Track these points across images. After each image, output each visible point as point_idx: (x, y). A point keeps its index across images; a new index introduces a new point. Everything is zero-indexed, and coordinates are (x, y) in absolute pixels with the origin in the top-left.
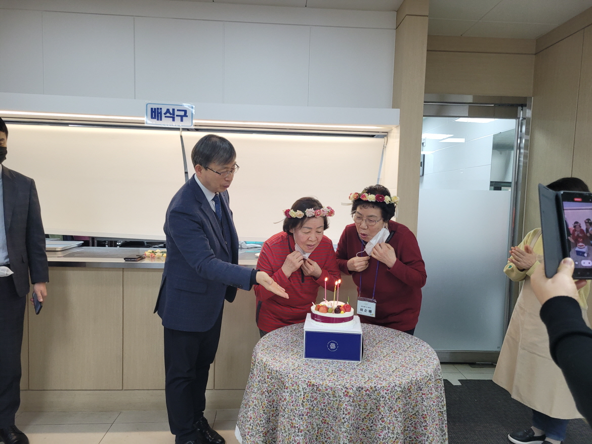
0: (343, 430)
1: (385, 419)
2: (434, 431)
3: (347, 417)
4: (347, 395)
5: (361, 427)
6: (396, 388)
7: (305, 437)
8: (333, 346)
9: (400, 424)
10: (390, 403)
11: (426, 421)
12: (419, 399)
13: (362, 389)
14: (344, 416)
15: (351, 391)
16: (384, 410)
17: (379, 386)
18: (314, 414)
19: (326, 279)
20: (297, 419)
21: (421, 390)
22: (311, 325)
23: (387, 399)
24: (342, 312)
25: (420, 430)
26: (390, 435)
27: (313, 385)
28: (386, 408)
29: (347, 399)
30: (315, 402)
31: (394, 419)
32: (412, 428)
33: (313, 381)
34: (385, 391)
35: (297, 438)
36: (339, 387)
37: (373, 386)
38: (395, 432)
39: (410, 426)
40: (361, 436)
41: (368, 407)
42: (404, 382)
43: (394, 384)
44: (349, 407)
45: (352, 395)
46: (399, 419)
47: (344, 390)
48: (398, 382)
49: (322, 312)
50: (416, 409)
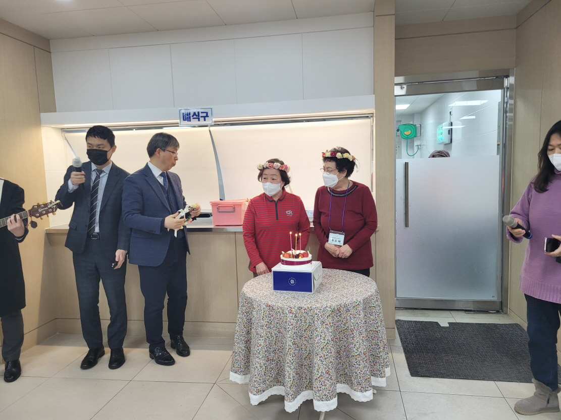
0: (288, 336)
1: (318, 330)
2: (361, 341)
3: (291, 327)
4: (291, 312)
5: (304, 336)
6: (327, 308)
7: (265, 342)
8: (292, 282)
9: (330, 334)
10: (322, 318)
11: (353, 334)
12: (348, 318)
13: (302, 308)
14: (288, 326)
15: (294, 310)
16: (318, 324)
17: (314, 307)
18: (272, 327)
19: (291, 233)
20: (259, 329)
21: (349, 311)
22: (280, 268)
23: (319, 316)
24: (300, 257)
25: (350, 340)
26: (321, 340)
27: (270, 306)
28: (319, 322)
29: (291, 315)
30: (272, 318)
31: (325, 330)
32: (345, 339)
33: (270, 303)
34: (318, 310)
35: (259, 341)
36: (286, 307)
37: (309, 306)
38: (326, 339)
39: (343, 337)
40: (305, 342)
41: (308, 322)
42: (334, 304)
43: (325, 306)
44: (292, 321)
45: (294, 313)
46: (330, 330)
47: (289, 309)
48: (329, 305)
49: (286, 257)
50: (347, 325)
